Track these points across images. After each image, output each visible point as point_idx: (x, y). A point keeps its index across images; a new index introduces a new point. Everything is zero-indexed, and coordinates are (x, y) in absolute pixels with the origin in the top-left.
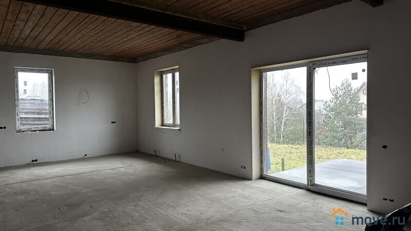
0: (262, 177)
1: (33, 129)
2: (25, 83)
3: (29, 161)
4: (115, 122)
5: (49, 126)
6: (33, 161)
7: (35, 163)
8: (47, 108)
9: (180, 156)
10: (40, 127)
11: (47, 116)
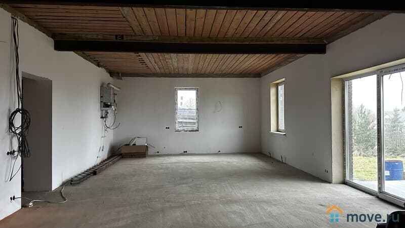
0: (344, 183)
1: (186, 130)
2: (182, 98)
3: (182, 152)
4: (241, 127)
5: (195, 128)
6: (184, 152)
7: (185, 153)
8: (195, 115)
9: (285, 159)
10: (190, 129)
11: (195, 121)
